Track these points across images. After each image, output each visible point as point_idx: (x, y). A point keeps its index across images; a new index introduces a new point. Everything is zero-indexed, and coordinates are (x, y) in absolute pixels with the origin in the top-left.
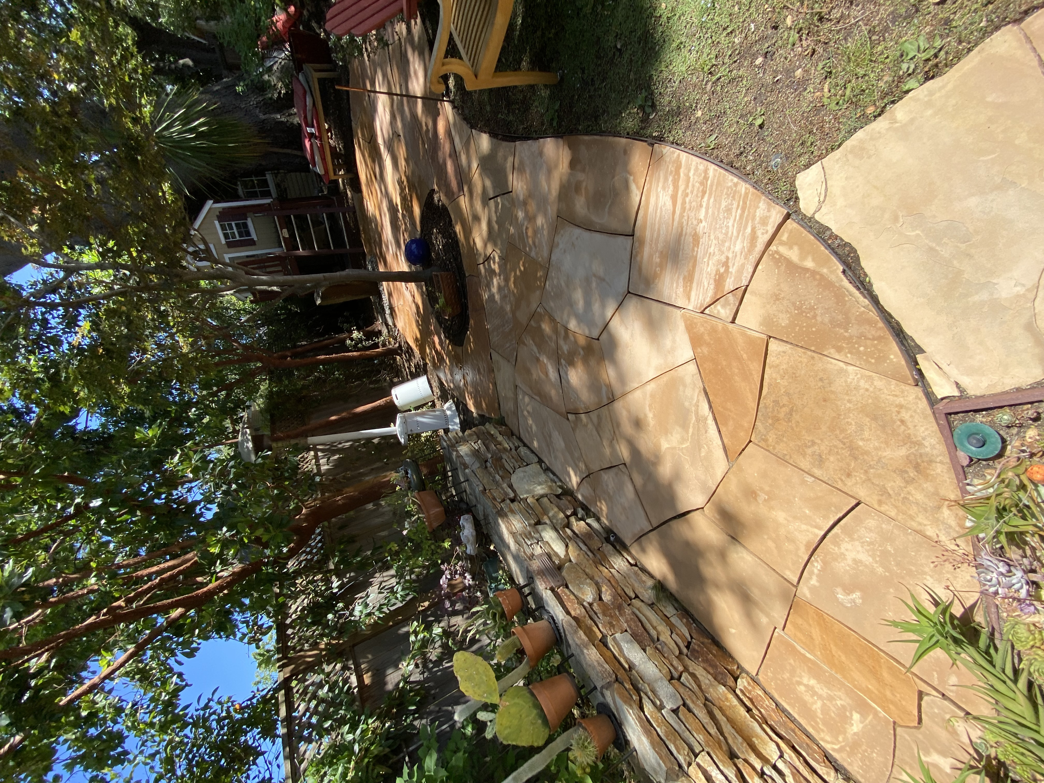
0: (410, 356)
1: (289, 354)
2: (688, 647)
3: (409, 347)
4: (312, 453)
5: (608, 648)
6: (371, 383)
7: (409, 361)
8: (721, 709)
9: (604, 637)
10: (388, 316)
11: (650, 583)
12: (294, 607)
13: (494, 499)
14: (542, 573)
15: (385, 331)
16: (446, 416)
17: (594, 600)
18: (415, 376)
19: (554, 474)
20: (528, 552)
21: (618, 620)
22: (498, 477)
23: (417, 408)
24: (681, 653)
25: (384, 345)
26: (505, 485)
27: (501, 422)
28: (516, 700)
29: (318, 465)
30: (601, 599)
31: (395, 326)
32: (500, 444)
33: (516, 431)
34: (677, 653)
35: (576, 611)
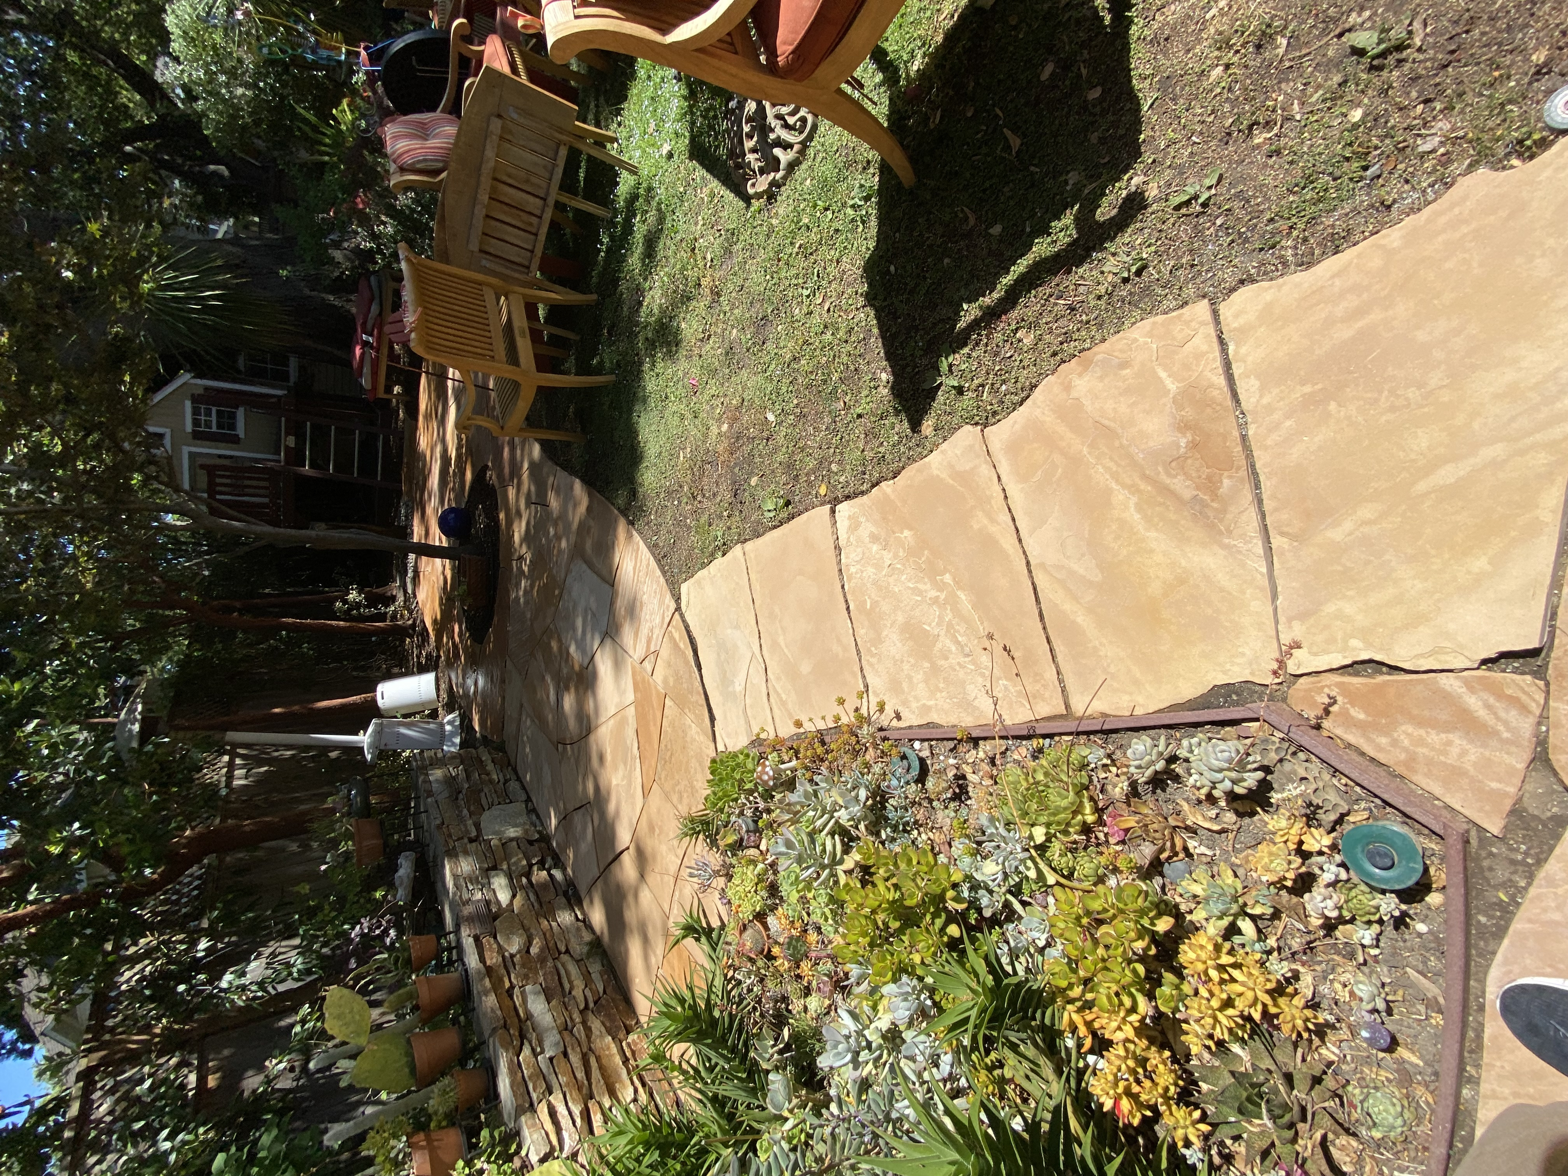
0: (423, 641)
1: (238, 604)
2: (595, 1003)
3: (425, 628)
4: (226, 758)
5: (512, 998)
6: (355, 669)
7: (420, 647)
8: (598, 1059)
9: (512, 987)
10: (408, 580)
11: (587, 937)
12: (128, 974)
13: (450, 836)
14: (470, 919)
15: (401, 598)
16: (443, 730)
17: (519, 952)
18: (422, 669)
19: (538, 816)
20: (465, 896)
21: (537, 973)
22: (465, 812)
23: (405, 716)
24: (587, 1007)
25: (394, 617)
26: (470, 822)
27: (501, 748)
28: (387, 1046)
29: (230, 776)
30: (528, 952)
31: (415, 596)
32: (488, 774)
33: (512, 761)
34: (582, 1006)
35: (493, 959)
